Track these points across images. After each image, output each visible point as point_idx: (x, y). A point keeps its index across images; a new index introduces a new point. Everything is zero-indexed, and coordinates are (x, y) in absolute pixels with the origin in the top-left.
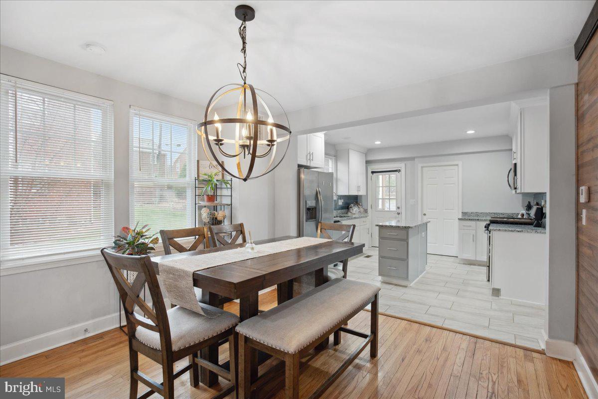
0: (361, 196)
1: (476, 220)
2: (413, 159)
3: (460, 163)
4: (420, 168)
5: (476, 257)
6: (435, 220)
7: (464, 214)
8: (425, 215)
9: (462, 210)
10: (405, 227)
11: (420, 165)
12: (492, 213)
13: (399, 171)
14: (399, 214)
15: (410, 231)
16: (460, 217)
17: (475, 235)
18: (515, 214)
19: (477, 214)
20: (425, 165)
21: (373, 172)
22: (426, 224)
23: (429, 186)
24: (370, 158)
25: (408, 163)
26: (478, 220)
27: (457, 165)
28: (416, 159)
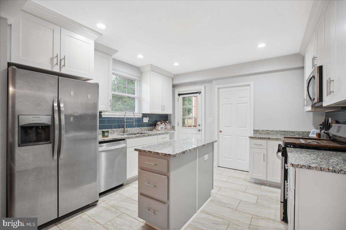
0: (170, 115)
1: (266, 138)
2: (210, 81)
3: (252, 83)
4: (216, 90)
5: (267, 177)
6: (230, 137)
7: (256, 131)
8: (221, 132)
9: (254, 128)
10: (165, 155)
11: (217, 87)
12: (282, 131)
13: (199, 93)
14: (199, 130)
15: (172, 161)
16: (252, 134)
17: (265, 154)
18: (305, 132)
19: (268, 132)
20: (220, 86)
21: (179, 95)
22: (212, 143)
23: (225, 105)
24: (176, 82)
25: (207, 85)
26: (269, 139)
27: (249, 85)
28: (213, 82)
